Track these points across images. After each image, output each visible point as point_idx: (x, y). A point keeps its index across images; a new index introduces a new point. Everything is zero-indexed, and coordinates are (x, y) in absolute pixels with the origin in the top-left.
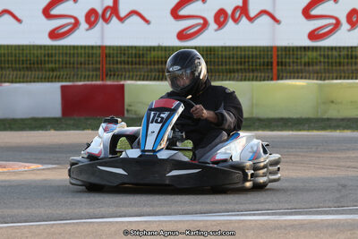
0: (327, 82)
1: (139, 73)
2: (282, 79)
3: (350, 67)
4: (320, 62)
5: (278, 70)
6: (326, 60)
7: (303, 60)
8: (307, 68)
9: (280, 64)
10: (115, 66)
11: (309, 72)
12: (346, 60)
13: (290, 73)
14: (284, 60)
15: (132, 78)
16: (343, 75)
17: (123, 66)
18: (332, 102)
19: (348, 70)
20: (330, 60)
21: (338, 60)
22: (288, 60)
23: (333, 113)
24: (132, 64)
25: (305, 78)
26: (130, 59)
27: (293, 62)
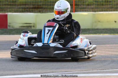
0: (97, 13)
1: (14, 9)
2: (77, 12)
3: (107, 6)
4: (94, 4)
5: (75, 8)
6: (96, 3)
7: (86, 3)
8: (88, 7)
9: (76, 5)
10: (3, 6)
11: (89, 8)
12: (105, 3)
13: (81, 9)
14: (78, 3)
15: (11, 12)
16: (104, 9)
17: (7, 6)
18: (99, 22)
19: (106, 7)
20: (98, 3)
21: (101, 3)
22: (79, 3)
23: (99, 26)
24: (11, 5)
25: (87, 11)
26: (10, 3)
27: (82, 4)
